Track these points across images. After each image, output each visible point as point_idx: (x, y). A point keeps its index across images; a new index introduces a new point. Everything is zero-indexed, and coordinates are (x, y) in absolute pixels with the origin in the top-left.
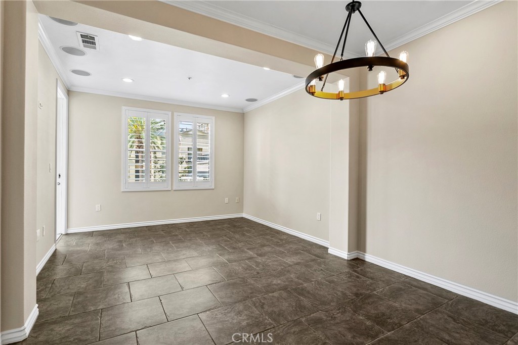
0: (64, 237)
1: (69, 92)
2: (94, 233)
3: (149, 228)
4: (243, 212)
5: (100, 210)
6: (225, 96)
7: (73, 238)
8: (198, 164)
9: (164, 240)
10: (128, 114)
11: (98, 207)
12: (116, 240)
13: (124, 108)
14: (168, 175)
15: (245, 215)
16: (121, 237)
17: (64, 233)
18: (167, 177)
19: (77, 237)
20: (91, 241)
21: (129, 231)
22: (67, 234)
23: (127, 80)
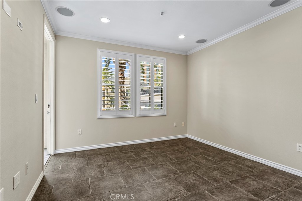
0: (53, 158)
1: (56, 36)
2: (77, 153)
3: (120, 148)
4: (187, 134)
5: (81, 134)
6: (182, 37)
7: (59, 160)
8: (155, 95)
9: (138, 165)
10: (102, 55)
11: (79, 132)
12: (96, 164)
13: (99, 50)
14: (132, 105)
15: (188, 136)
16: (99, 160)
17: (52, 154)
18: (131, 106)
19: (63, 159)
20: (74, 164)
21: (105, 152)
22: (55, 155)
23: (105, 20)
